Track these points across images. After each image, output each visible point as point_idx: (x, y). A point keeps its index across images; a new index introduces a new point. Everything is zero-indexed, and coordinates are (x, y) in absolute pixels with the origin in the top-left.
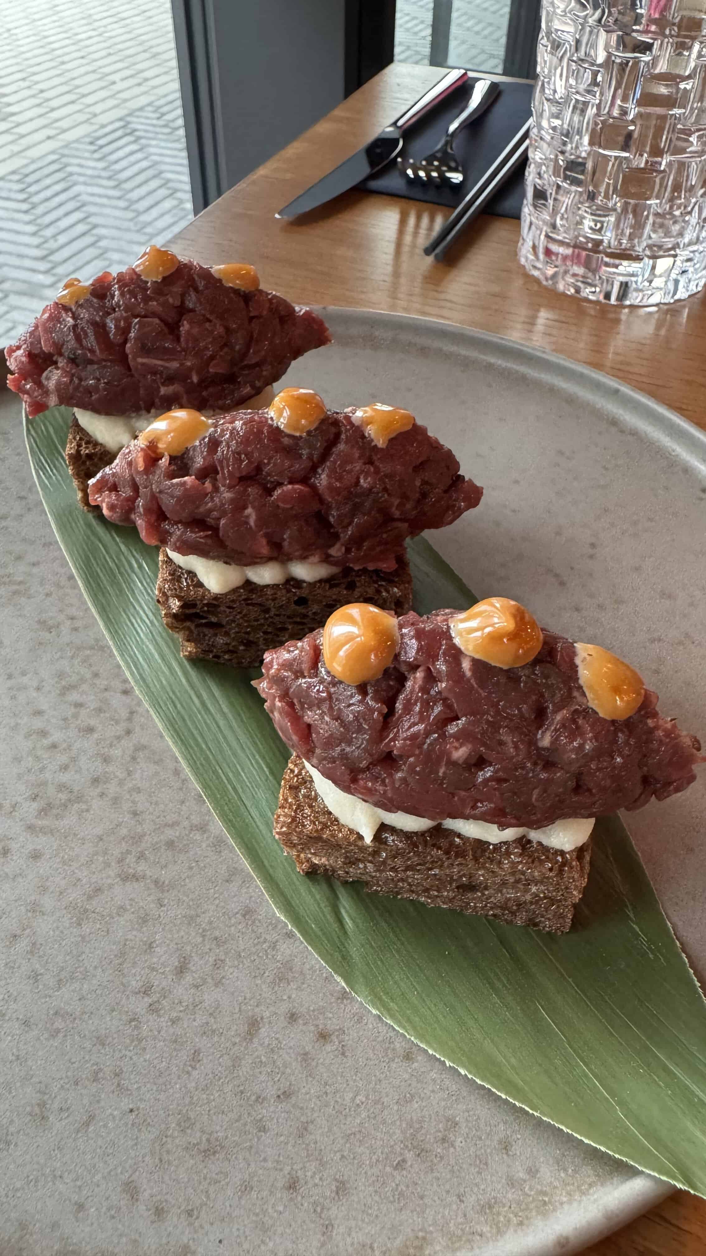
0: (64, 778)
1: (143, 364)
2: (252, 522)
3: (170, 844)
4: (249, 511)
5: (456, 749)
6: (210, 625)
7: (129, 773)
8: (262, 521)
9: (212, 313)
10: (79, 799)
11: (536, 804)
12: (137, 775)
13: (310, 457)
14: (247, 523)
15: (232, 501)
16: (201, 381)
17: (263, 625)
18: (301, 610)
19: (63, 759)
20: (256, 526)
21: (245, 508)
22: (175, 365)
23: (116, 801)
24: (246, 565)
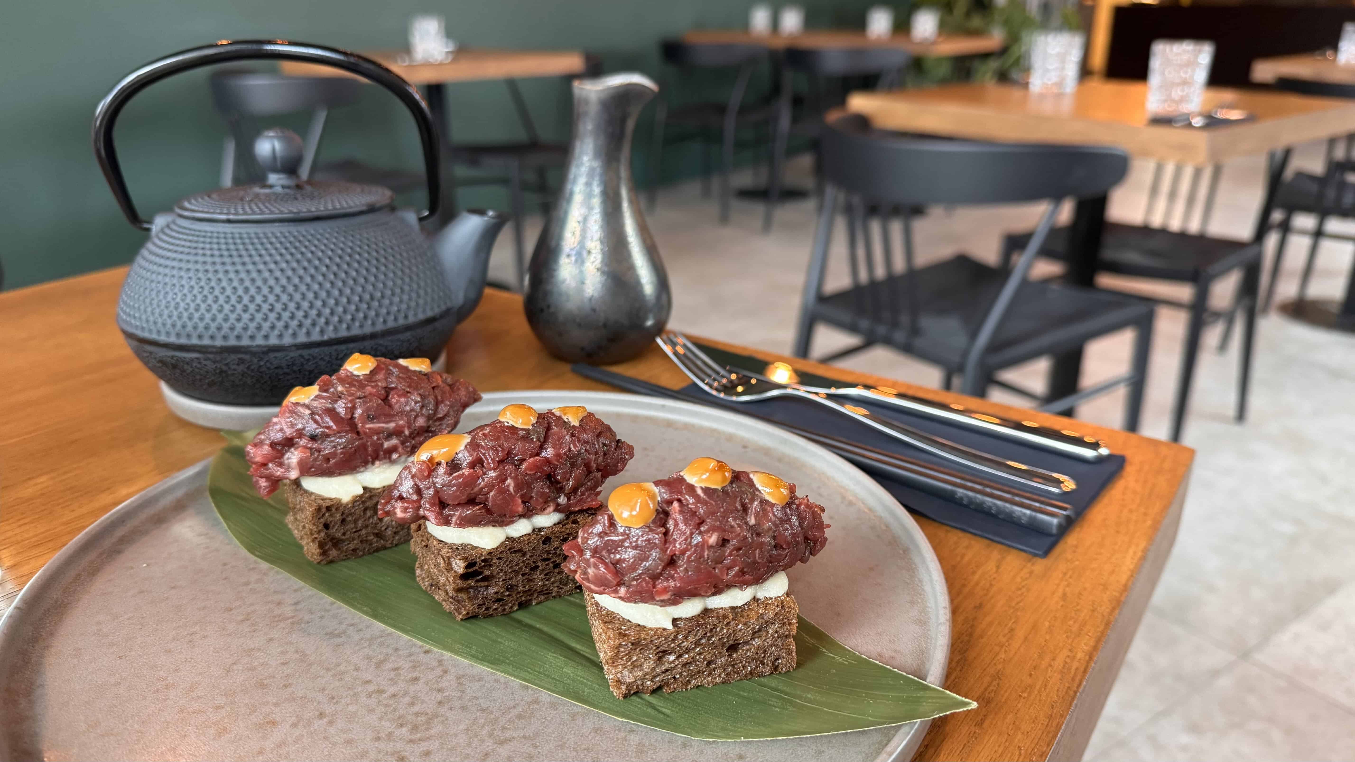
0: (416, 709)
1: (370, 429)
2: (511, 489)
3: (519, 717)
4: (509, 481)
5: (710, 537)
6: (486, 579)
7: (463, 692)
8: (518, 487)
9: (409, 387)
10: (436, 716)
11: (759, 561)
12: (469, 691)
13: (539, 440)
14: (509, 491)
15: (497, 477)
16: (411, 434)
17: (521, 568)
18: (547, 547)
19: (407, 700)
20: (515, 491)
21: (506, 479)
22: (392, 425)
23: (464, 708)
24: (506, 525)
